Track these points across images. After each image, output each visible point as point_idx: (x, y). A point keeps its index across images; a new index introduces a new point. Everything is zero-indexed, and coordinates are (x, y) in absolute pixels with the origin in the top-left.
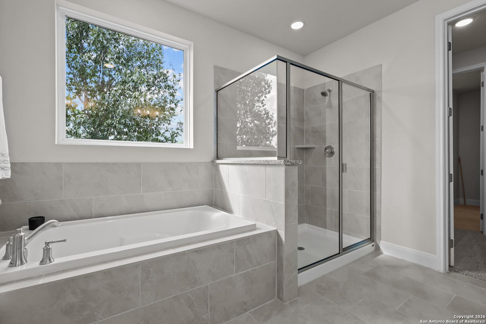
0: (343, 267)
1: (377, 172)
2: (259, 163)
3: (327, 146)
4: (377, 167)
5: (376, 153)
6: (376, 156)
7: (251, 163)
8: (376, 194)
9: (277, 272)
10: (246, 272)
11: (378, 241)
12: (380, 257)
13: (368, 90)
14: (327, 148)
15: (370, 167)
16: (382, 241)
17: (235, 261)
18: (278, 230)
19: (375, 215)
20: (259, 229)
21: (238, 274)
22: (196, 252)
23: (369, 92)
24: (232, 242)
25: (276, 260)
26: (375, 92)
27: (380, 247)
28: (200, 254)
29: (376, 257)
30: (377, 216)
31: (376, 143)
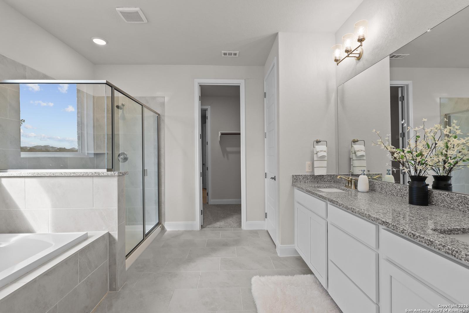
0: (146, 248)
1: (162, 174)
2: (85, 175)
3: (120, 152)
4: (162, 170)
5: (161, 160)
6: (161, 162)
7: (71, 175)
8: (161, 189)
9: (109, 269)
10: (87, 278)
11: (163, 223)
12: (166, 233)
13: (157, 113)
14: (120, 155)
15: (157, 170)
16: (166, 222)
17: (79, 271)
18: (110, 232)
19: (161, 205)
20: (91, 237)
21: (81, 282)
22: (46, 275)
23: (157, 115)
24: (76, 254)
25: (108, 258)
26: (160, 116)
27: (165, 227)
28: (50, 276)
29: (164, 234)
30: (162, 205)
31: (161, 152)
